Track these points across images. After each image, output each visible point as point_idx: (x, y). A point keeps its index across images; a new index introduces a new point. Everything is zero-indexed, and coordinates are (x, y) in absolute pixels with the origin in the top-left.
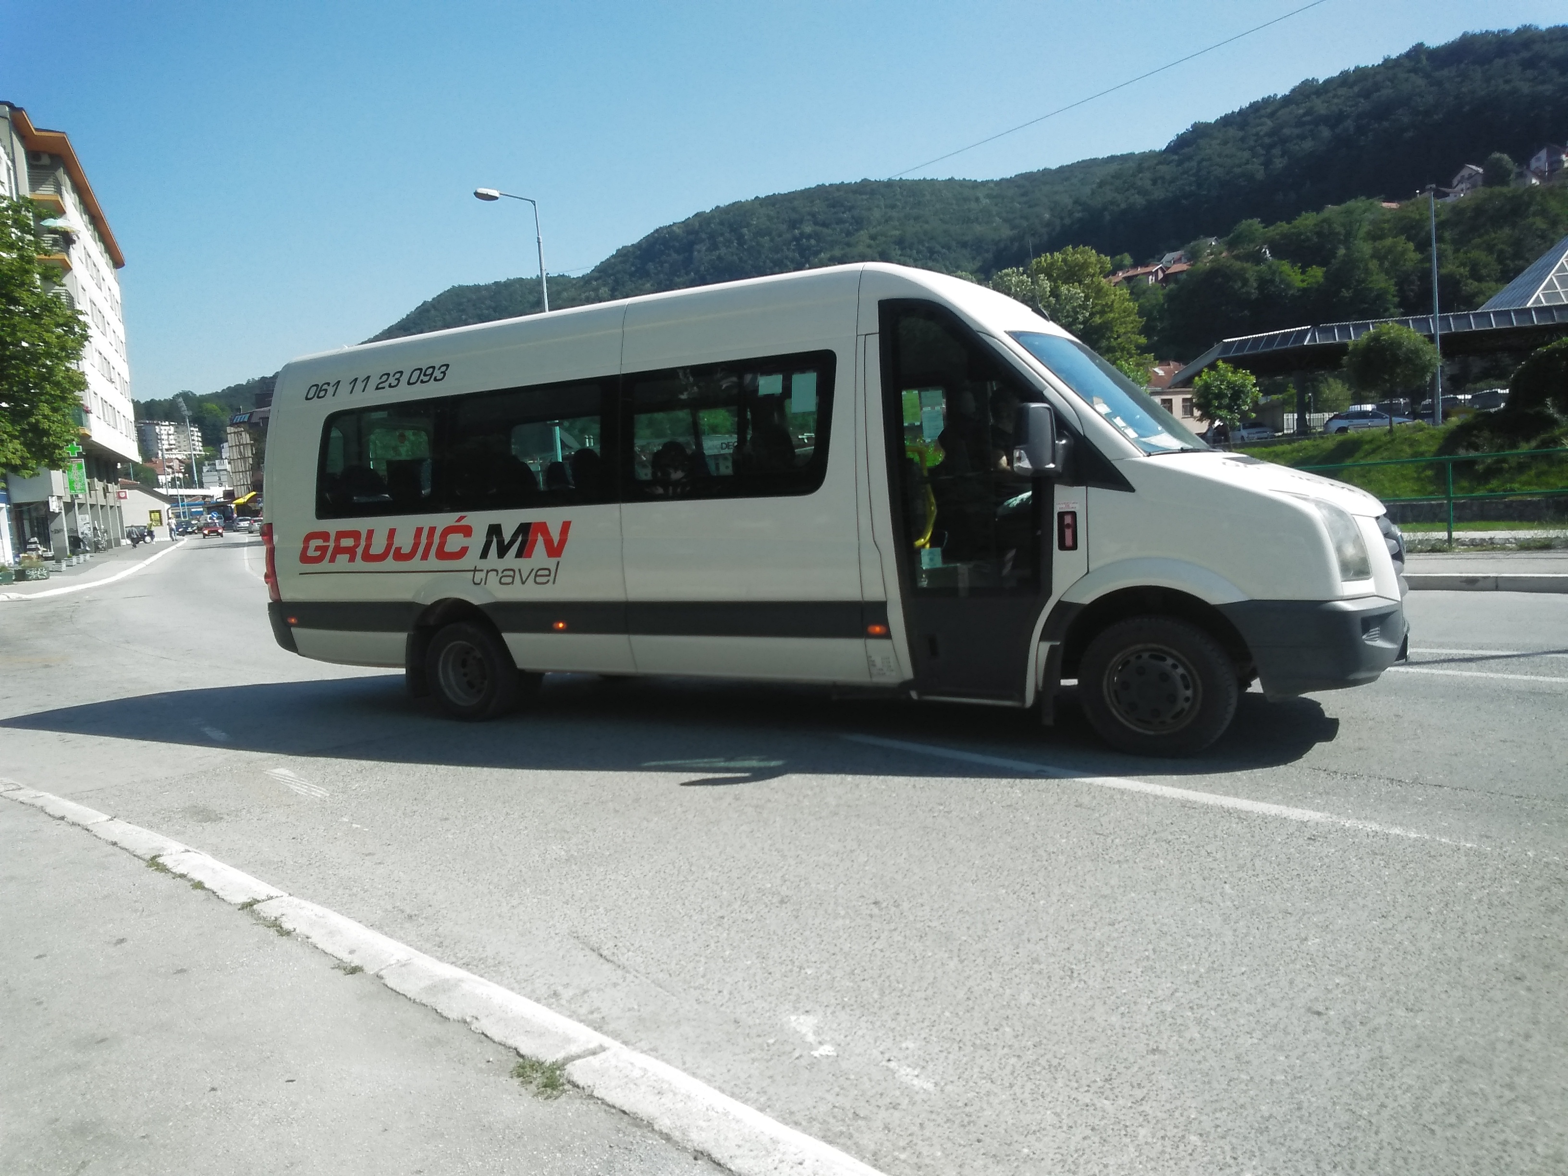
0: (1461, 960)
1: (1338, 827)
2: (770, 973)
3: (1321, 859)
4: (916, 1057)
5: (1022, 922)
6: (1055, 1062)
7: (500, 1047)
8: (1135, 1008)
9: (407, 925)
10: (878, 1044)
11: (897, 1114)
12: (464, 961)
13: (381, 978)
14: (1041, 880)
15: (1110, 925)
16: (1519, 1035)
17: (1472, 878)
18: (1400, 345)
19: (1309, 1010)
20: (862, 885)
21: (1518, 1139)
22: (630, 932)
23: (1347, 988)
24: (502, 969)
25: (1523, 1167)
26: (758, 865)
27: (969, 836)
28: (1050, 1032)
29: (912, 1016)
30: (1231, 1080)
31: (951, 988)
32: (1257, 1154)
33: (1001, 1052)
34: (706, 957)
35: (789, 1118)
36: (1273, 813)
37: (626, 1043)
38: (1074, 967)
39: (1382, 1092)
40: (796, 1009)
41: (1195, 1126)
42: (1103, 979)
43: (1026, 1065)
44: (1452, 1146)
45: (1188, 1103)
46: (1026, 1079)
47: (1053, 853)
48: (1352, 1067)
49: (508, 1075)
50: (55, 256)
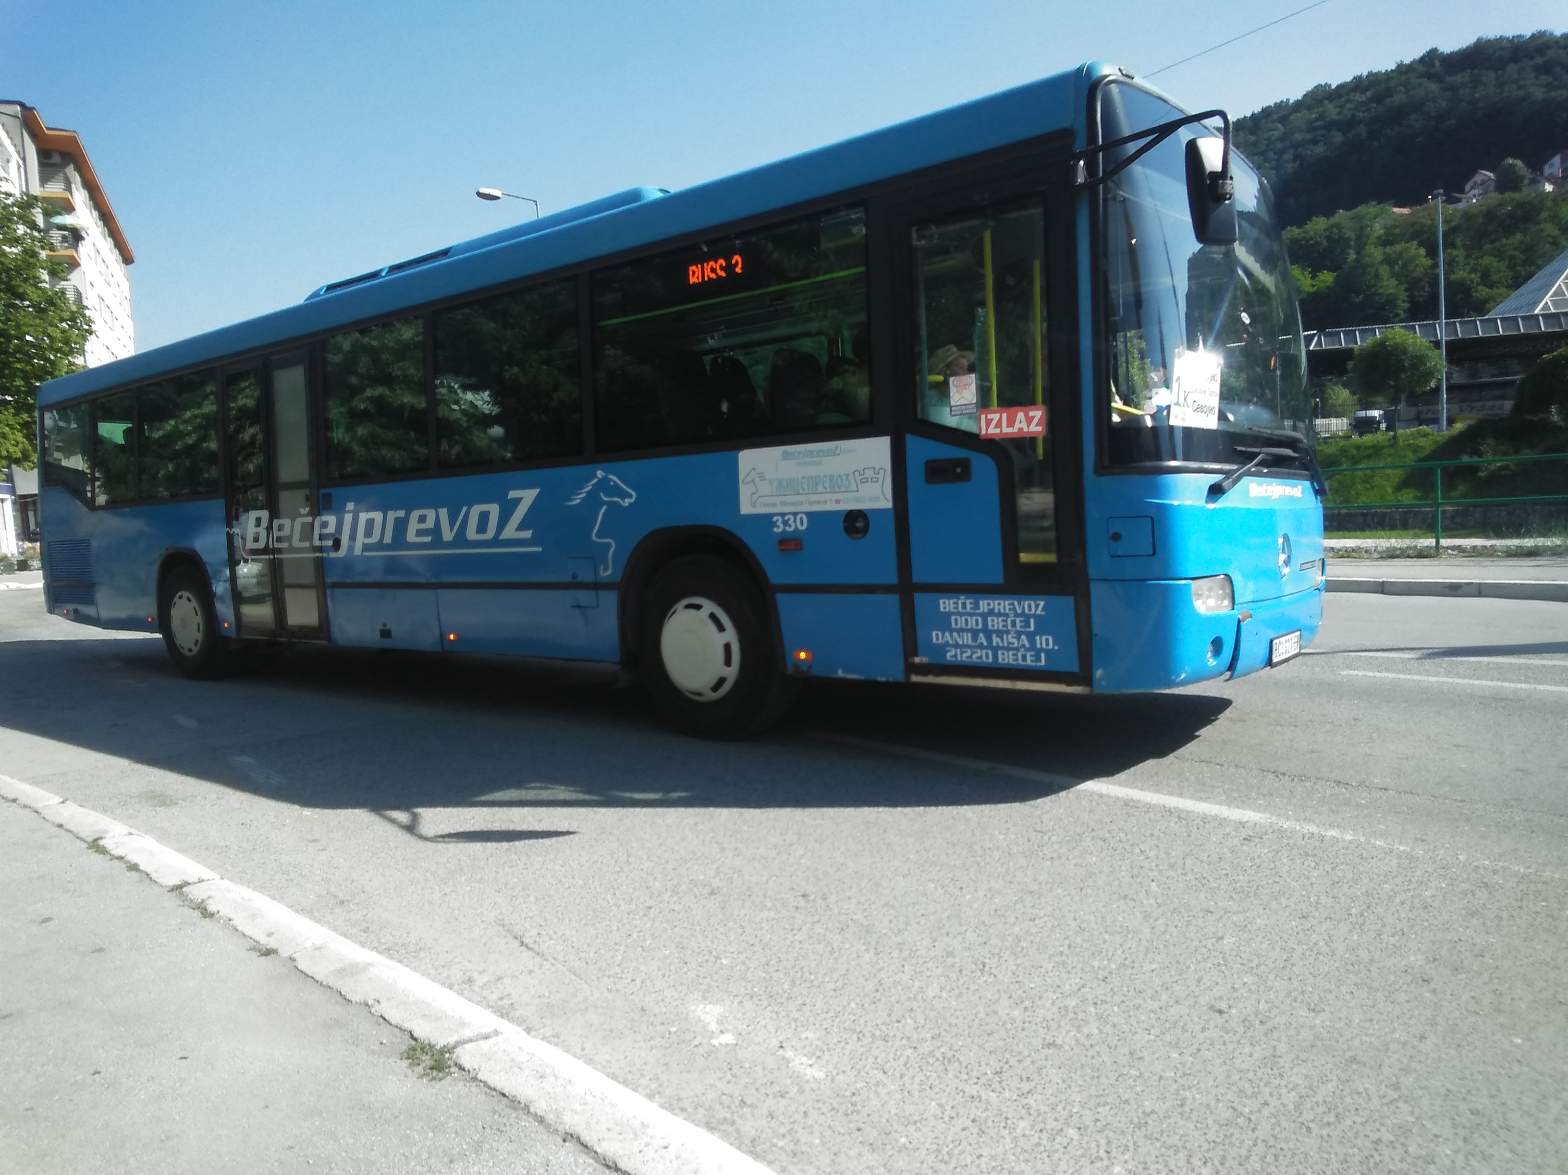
0: (1372, 961)
1: (1275, 827)
2: (686, 963)
3: (1252, 859)
4: (814, 1047)
5: (945, 916)
6: (950, 1054)
7: (396, 1030)
8: (1038, 1002)
9: (337, 910)
10: (778, 1034)
11: (783, 1102)
12: (387, 946)
13: (294, 960)
14: (972, 875)
15: (1031, 920)
16: (1414, 1036)
17: (1399, 881)
18: (1405, 351)
19: (1212, 1008)
20: (794, 877)
21: (1392, 1138)
22: (556, 920)
23: (1253, 988)
24: (422, 954)
25: (1392, 1167)
26: (695, 857)
28: (950, 1025)
29: (817, 1007)
30: (1120, 1076)
31: (861, 980)
32: (1131, 1147)
33: (898, 1043)
34: (626, 946)
35: (675, 1106)
36: (1213, 813)
37: (528, 1030)
38: (987, 961)
39: (1267, 1090)
40: (704, 998)
41: (1075, 1119)
42: (1014, 974)
43: (920, 1057)
44: (1324, 1144)
45: (1073, 1097)
46: (918, 1070)
47: (989, 849)
48: (1243, 1066)
49: (399, 1057)
50: (63, 252)
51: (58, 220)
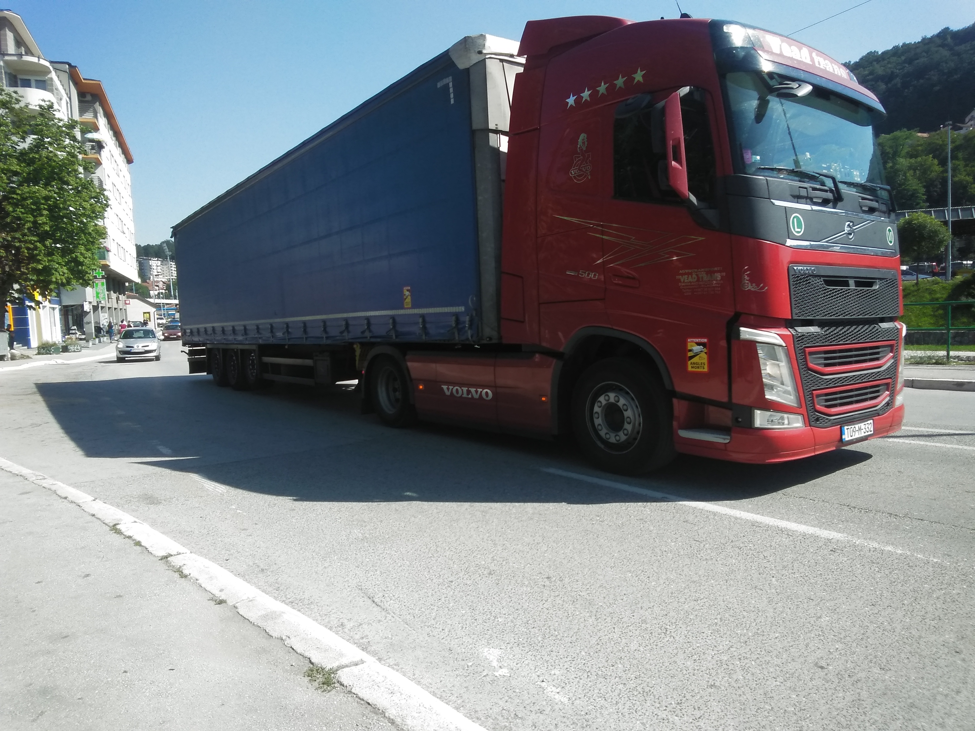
0: (920, 637)
1: (851, 543)
2: (476, 620)
3: (837, 564)
4: (559, 680)
5: (639, 595)
6: (647, 689)
7: (301, 657)
8: (703, 657)
9: (260, 575)
10: (537, 670)
11: (542, 717)
12: (291, 600)
13: (236, 608)
14: (655, 569)
15: (695, 601)
16: (953, 690)
17: (934, 582)
18: (925, 227)
19: (816, 664)
20: (541, 565)
22: (393, 587)
23: (843, 652)
24: (312, 607)
26: (478, 549)
27: (613, 537)
28: (647, 670)
29: (560, 653)
30: (758, 709)
31: (588, 636)
33: (613, 681)
34: (438, 606)
35: (473, 716)
36: (810, 532)
37: (380, 660)
38: (668, 627)
40: (489, 644)
42: (686, 637)
43: (628, 690)
45: (728, 723)
46: (627, 699)
47: (665, 551)
48: (839, 705)
49: (303, 675)
50: (92, 155)
51: (90, 136)
